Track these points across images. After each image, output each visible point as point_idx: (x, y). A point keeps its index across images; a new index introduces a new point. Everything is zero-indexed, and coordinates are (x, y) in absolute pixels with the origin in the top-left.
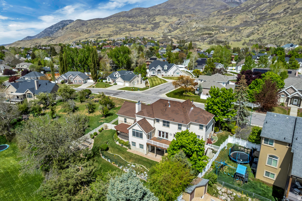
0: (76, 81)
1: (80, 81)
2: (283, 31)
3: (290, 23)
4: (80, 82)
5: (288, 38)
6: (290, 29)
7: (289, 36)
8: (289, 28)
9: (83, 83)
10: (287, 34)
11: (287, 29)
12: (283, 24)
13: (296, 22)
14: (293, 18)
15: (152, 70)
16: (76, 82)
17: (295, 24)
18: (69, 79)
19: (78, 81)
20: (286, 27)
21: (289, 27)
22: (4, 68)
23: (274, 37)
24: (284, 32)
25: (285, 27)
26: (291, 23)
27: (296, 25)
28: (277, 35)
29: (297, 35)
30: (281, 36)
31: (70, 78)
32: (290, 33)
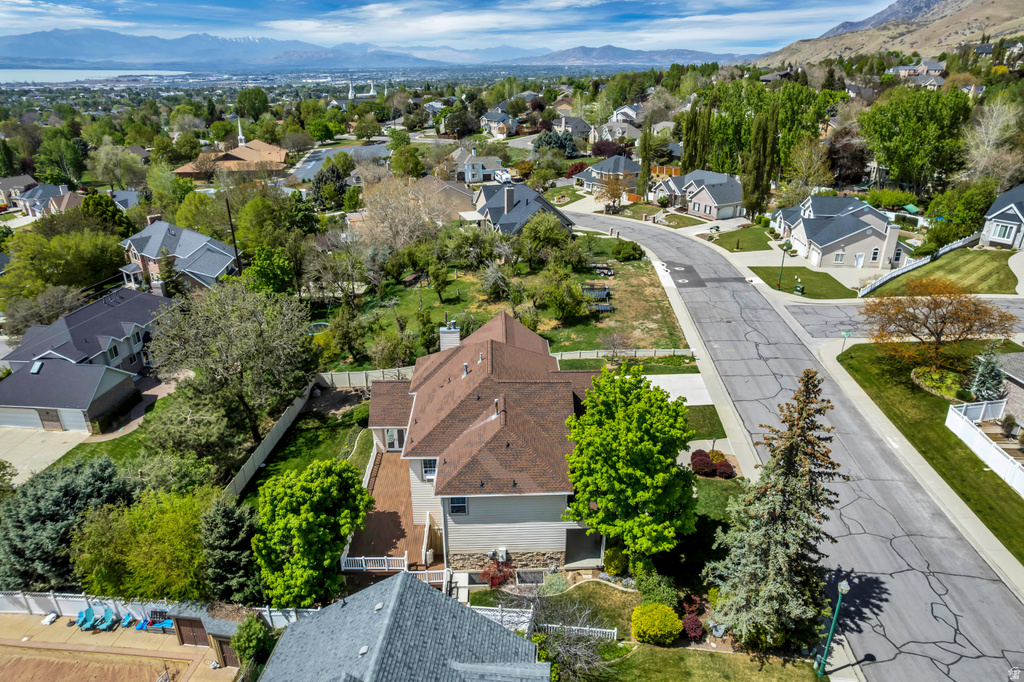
0: (697, 206)
1: (708, 208)
4: (708, 212)
9: (715, 217)
15: (1004, 216)
16: (696, 209)
18: (687, 194)
19: (702, 208)
22: (623, 133)
31: (688, 190)
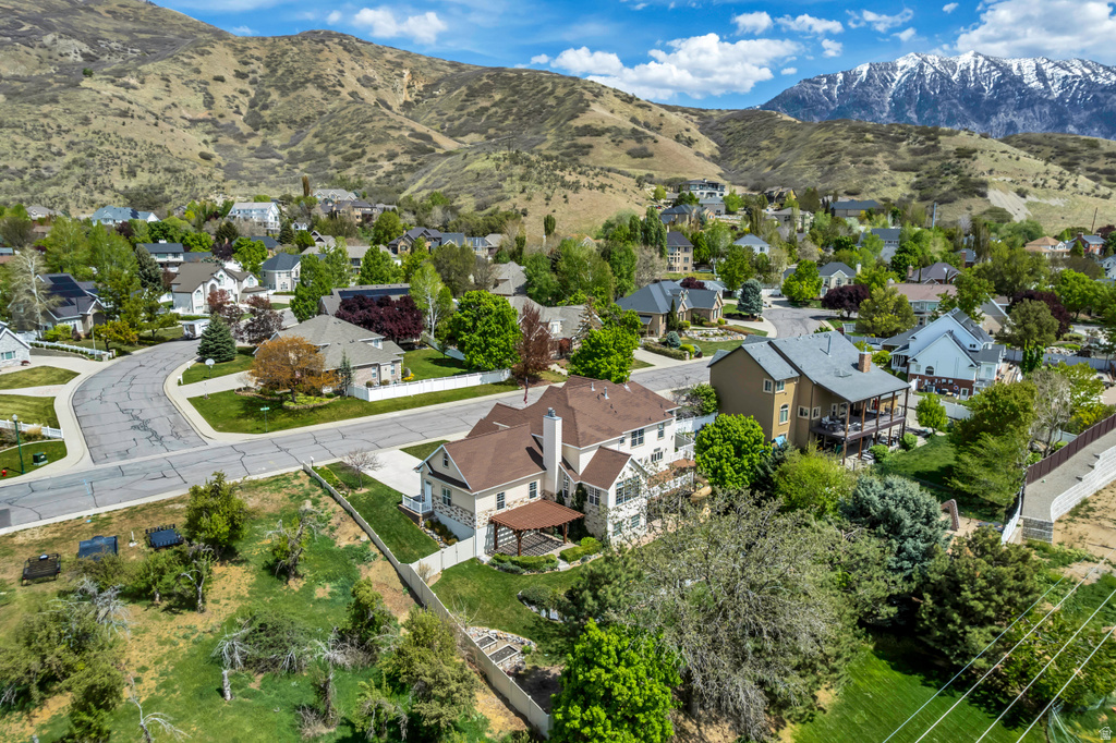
2: (34, 159)
3: (45, 131)
5: (77, 187)
6: (59, 154)
7: (74, 181)
8: (54, 149)
10: (56, 170)
11: (48, 154)
12: (18, 130)
13: (67, 132)
14: (46, 116)
17: (68, 138)
20: (40, 144)
21: (49, 146)
23: (10, 179)
24: (44, 164)
25: (33, 144)
26: (49, 131)
27: (73, 143)
28: (22, 172)
29: (99, 179)
30: (40, 177)
32: (68, 168)
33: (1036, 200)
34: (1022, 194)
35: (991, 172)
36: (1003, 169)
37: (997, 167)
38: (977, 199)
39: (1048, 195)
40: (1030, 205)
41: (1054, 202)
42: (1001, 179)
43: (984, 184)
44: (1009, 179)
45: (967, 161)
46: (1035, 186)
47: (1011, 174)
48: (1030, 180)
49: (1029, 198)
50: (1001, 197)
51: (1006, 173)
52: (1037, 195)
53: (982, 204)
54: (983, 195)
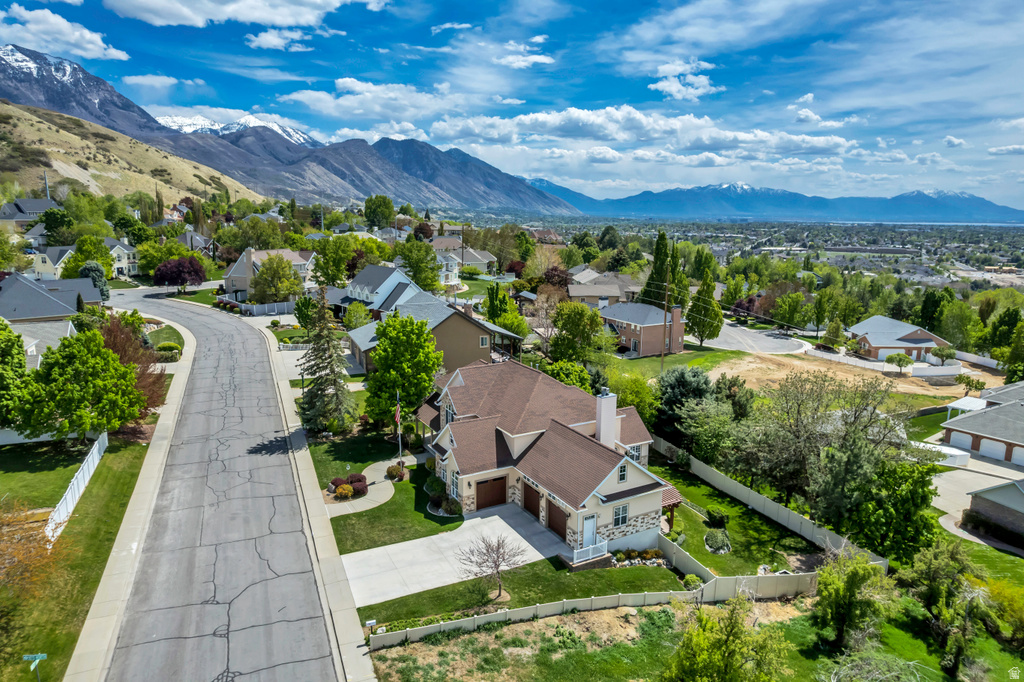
33: (98, 173)
34: (85, 167)
35: (40, 141)
36: (50, 140)
37: (43, 135)
38: (43, 168)
39: (104, 169)
40: (95, 177)
41: (113, 175)
42: (55, 149)
43: (43, 153)
44: (62, 151)
45: (9, 127)
46: (88, 159)
47: (61, 146)
48: (80, 152)
49: (92, 171)
50: (66, 168)
51: (55, 144)
52: (97, 169)
53: (52, 174)
54: (48, 165)
